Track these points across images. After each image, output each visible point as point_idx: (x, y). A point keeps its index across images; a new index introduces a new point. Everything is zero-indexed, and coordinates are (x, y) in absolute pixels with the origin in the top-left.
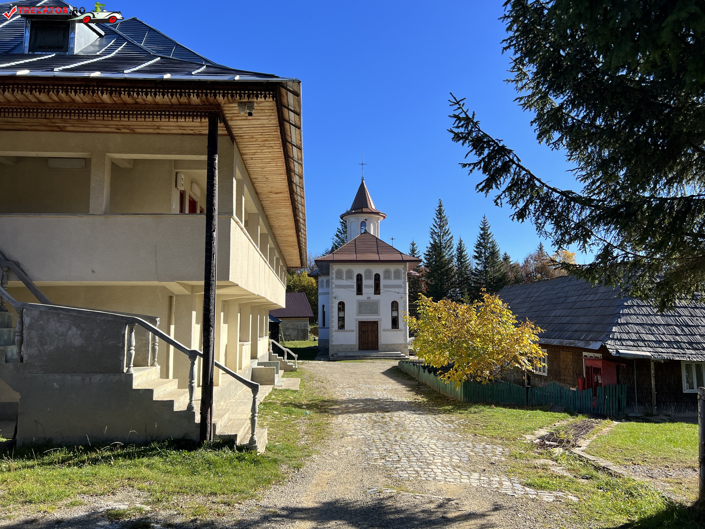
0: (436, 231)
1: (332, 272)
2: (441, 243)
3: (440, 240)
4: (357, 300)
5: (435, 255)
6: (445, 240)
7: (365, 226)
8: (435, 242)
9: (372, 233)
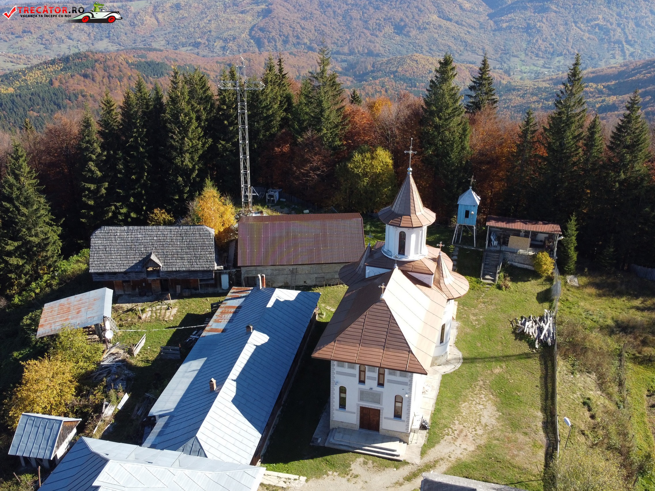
4: (359, 388)
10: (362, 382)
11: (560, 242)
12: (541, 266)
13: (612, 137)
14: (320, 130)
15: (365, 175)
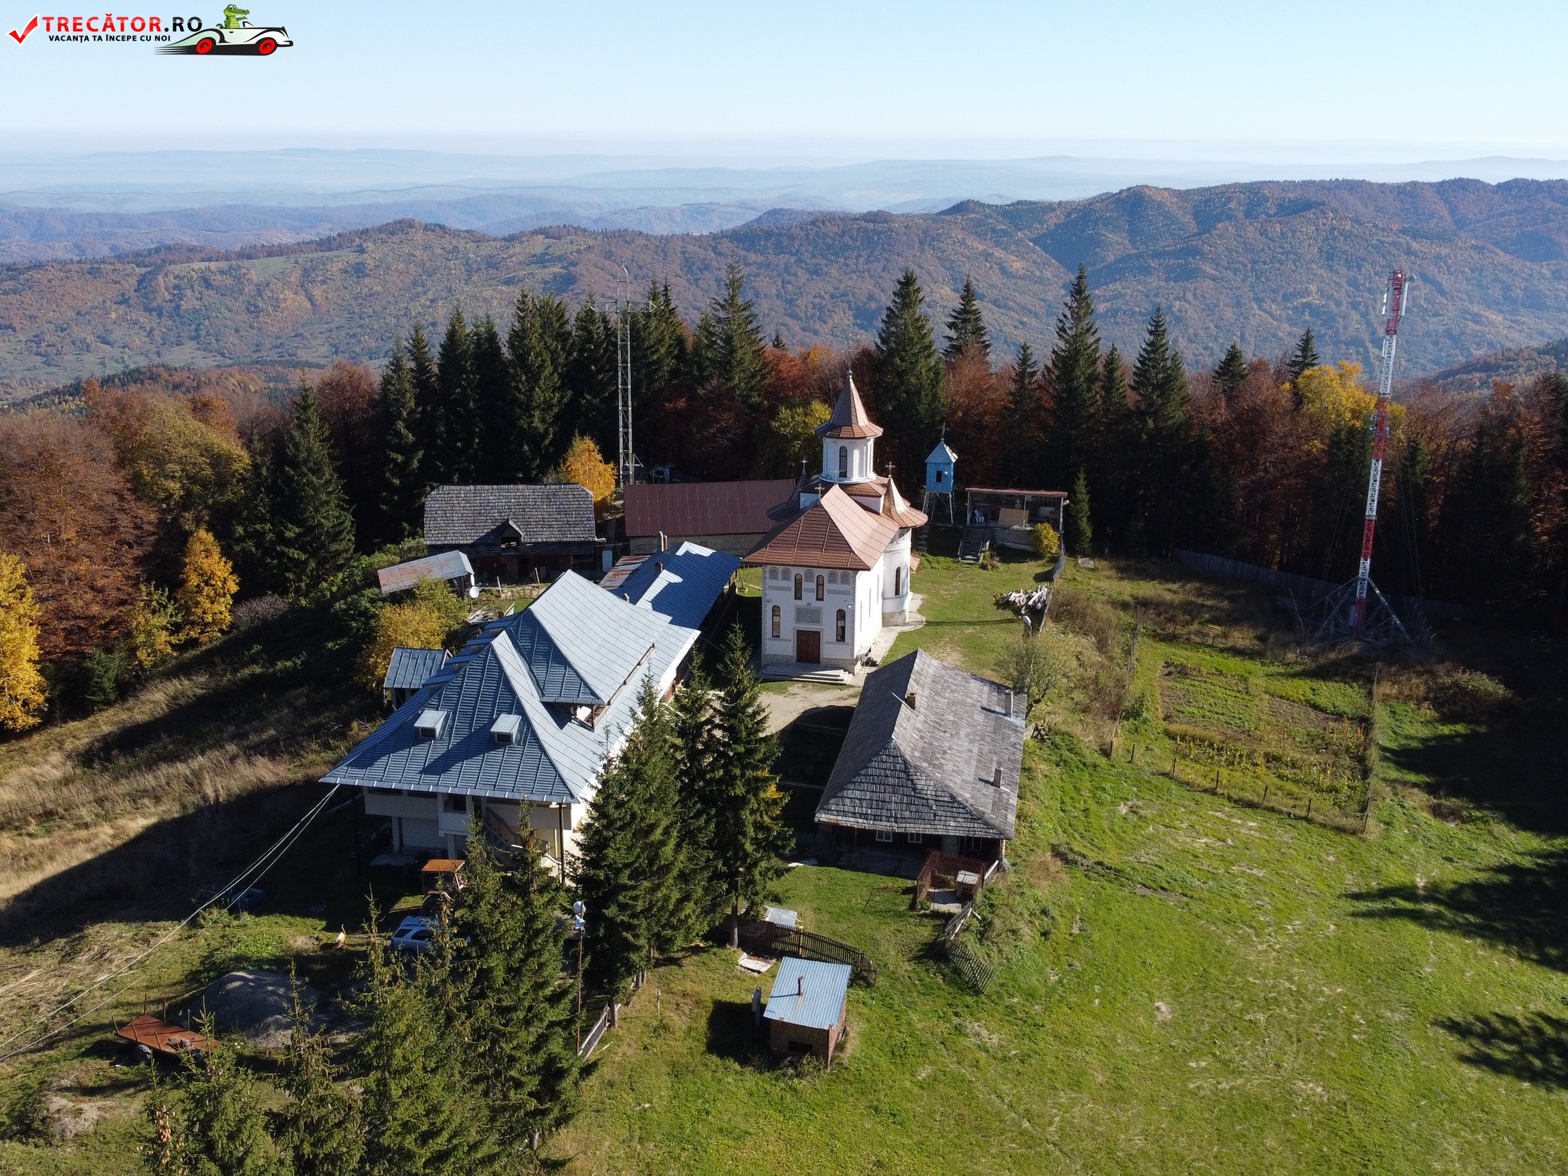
1: (765, 570)
4: (795, 606)
10: (798, 596)
11: (1065, 507)
12: (1041, 542)
13: (1135, 374)
14: (731, 379)
15: (796, 437)
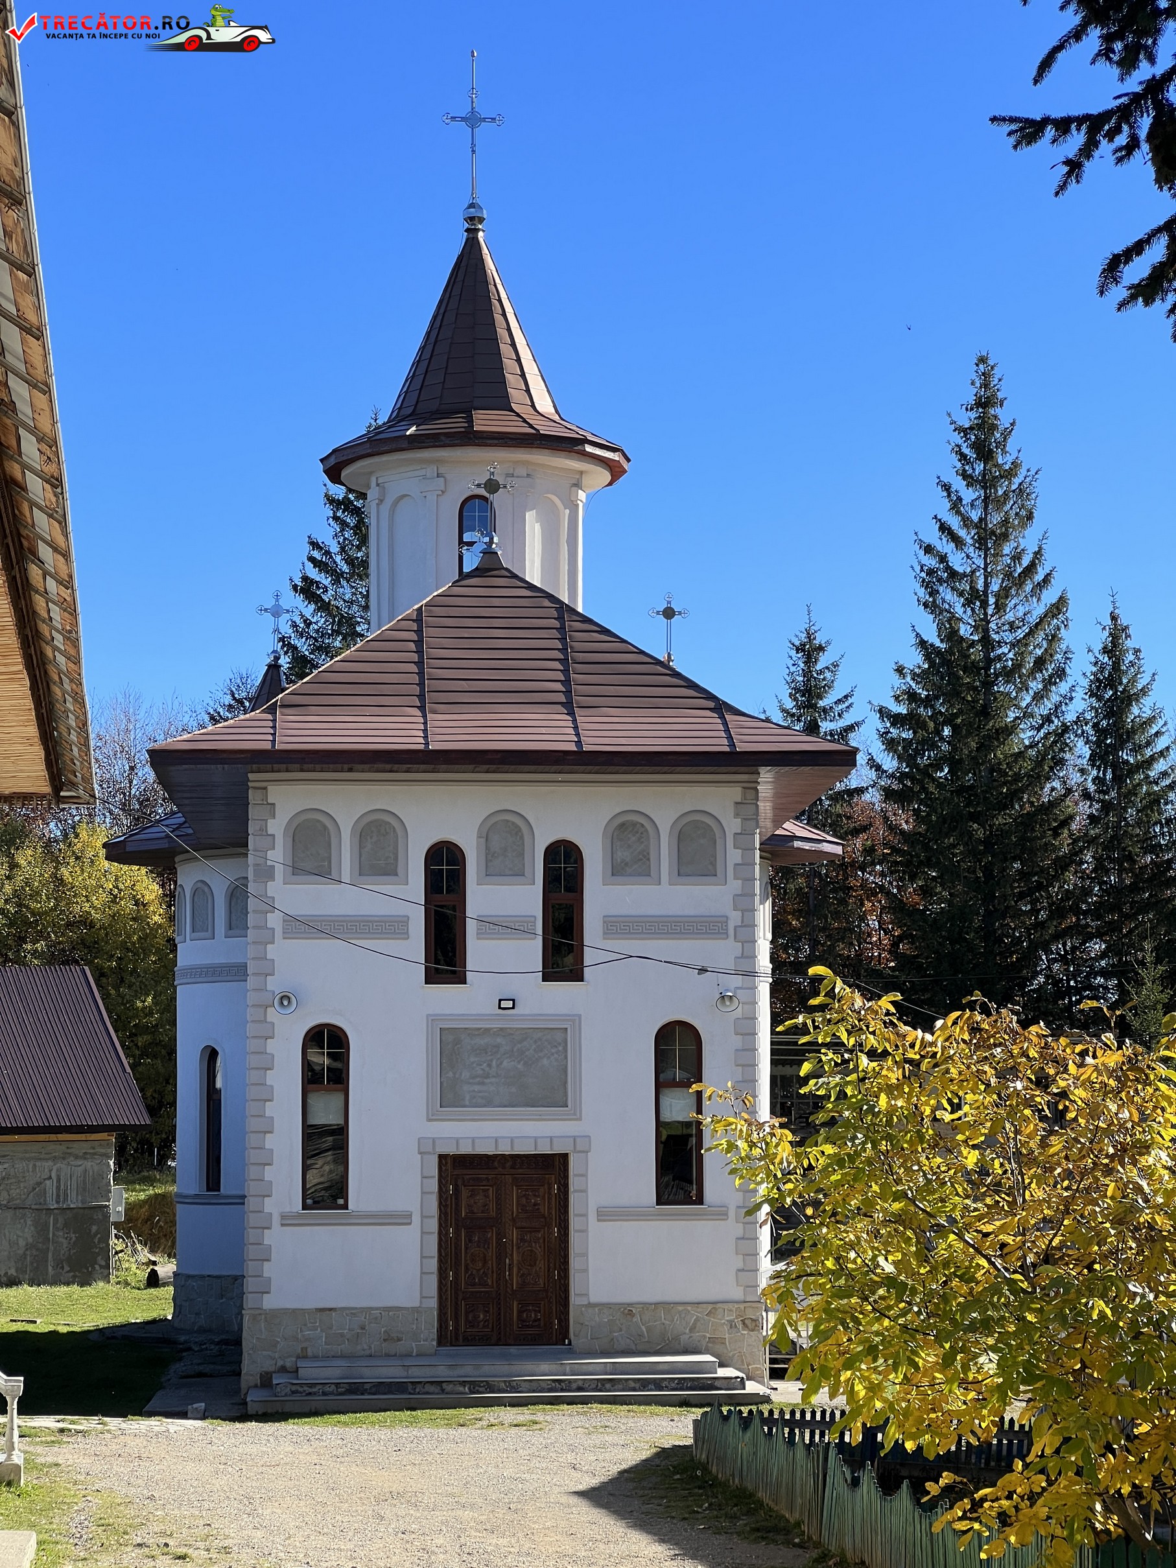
0: (957, 562)
1: (263, 832)
2: (986, 641)
3: (982, 626)
4: (432, 1019)
5: (949, 721)
6: (1012, 627)
7: (488, 526)
8: (952, 636)
9: (534, 575)
10: (446, 961)
